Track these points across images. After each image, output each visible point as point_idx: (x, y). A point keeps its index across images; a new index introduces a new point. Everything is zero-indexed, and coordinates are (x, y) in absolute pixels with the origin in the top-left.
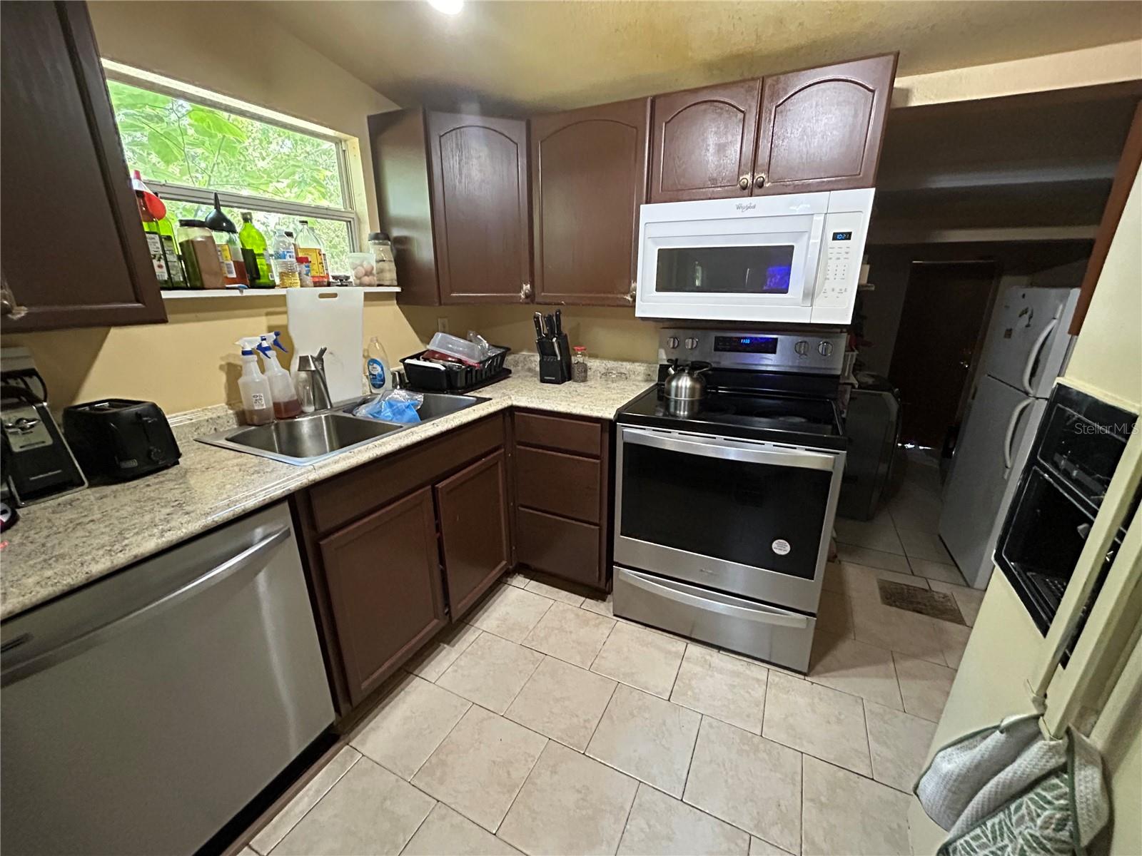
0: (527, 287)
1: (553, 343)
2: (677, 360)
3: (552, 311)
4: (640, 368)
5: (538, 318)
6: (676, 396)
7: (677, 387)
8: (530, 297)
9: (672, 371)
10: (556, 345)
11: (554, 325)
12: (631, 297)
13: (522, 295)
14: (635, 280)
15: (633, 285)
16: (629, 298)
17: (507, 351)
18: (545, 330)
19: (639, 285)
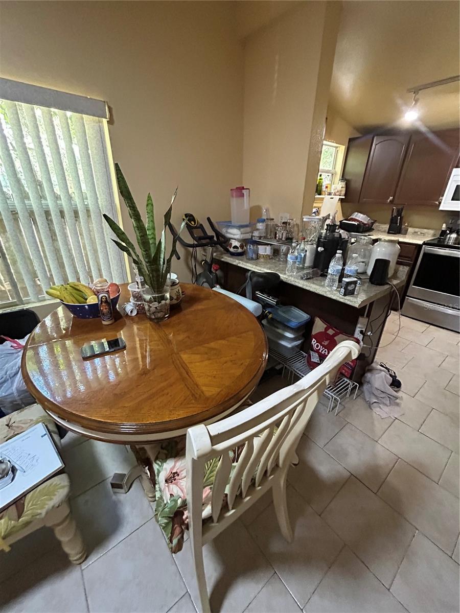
0: (391, 198)
1: (398, 219)
2: (452, 228)
3: (400, 207)
4: (432, 232)
5: (394, 209)
6: (448, 240)
7: (450, 237)
8: (391, 202)
9: (448, 232)
10: (399, 220)
11: (399, 213)
12: (439, 202)
13: (389, 201)
14: (443, 196)
15: (441, 198)
16: (437, 203)
17: (375, 221)
18: (395, 214)
19: (444, 198)
